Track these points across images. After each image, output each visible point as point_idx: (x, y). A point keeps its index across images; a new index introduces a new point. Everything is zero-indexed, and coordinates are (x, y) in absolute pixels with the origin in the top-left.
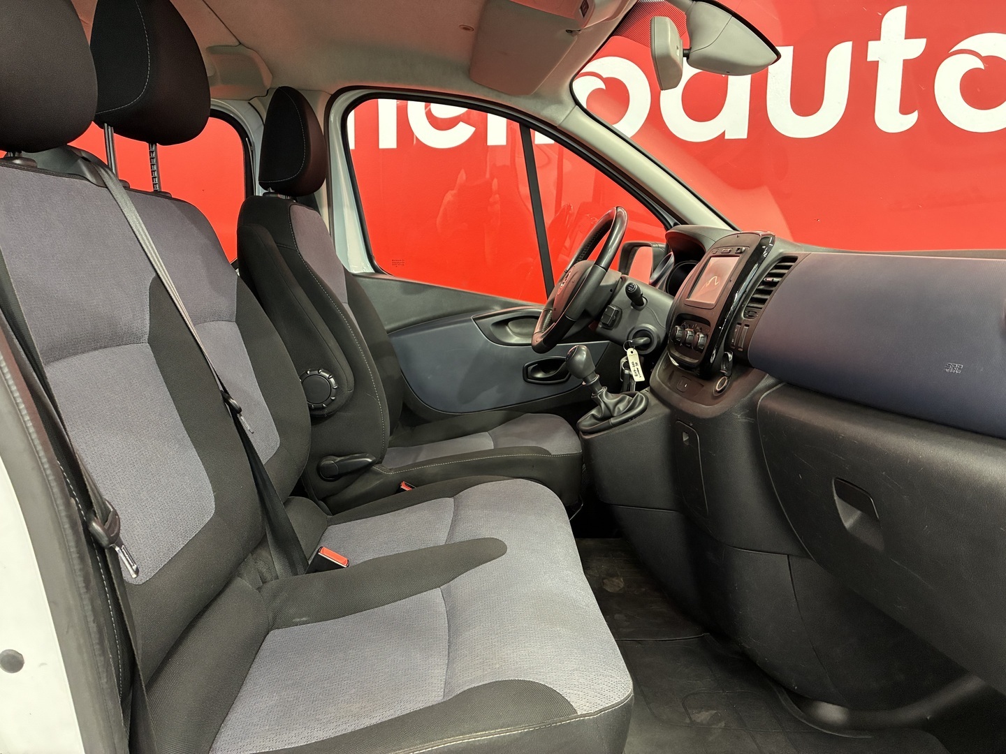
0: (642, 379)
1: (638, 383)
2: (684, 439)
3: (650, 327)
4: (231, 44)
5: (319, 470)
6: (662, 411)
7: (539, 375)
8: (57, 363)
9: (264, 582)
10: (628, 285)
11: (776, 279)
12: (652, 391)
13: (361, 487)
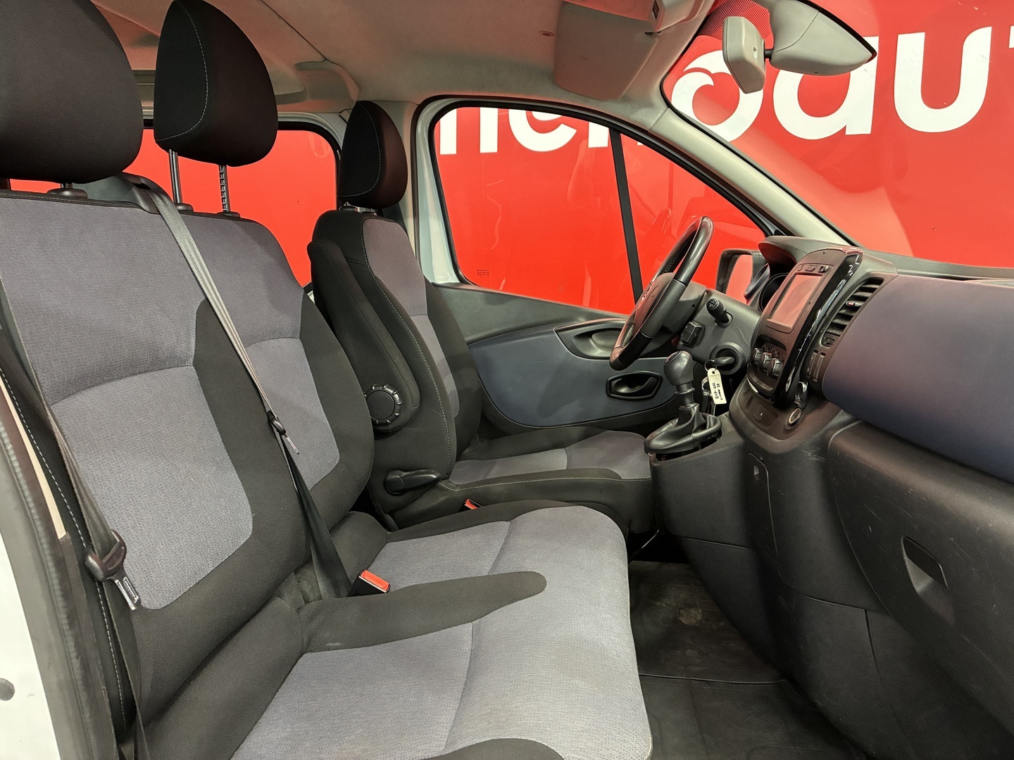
0: (724, 401)
1: (718, 406)
2: (755, 474)
3: (735, 346)
4: (317, 60)
5: (387, 484)
6: (738, 440)
7: (623, 390)
8: (89, 390)
9: (307, 601)
10: (710, 302)
11: (858, 304)
12: (731, 417)
13: (426, 502)
